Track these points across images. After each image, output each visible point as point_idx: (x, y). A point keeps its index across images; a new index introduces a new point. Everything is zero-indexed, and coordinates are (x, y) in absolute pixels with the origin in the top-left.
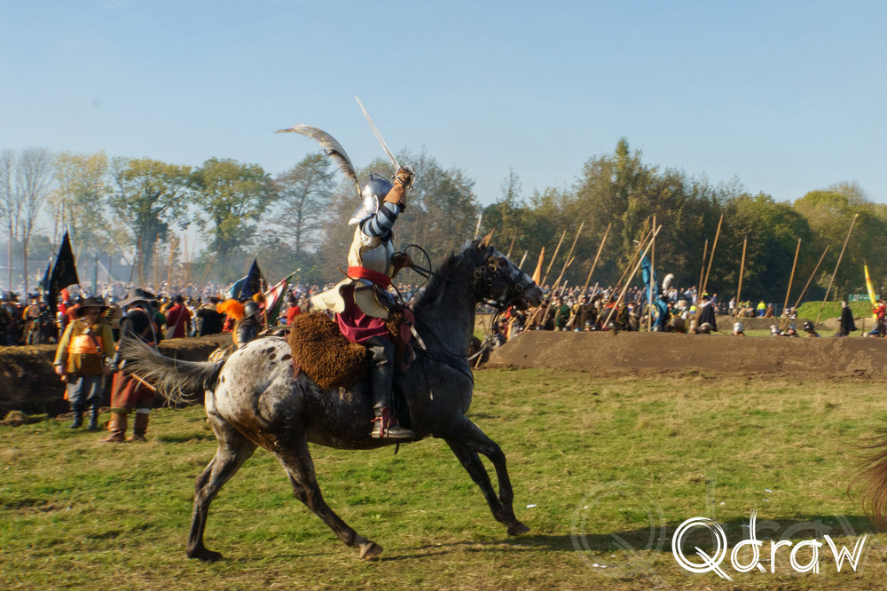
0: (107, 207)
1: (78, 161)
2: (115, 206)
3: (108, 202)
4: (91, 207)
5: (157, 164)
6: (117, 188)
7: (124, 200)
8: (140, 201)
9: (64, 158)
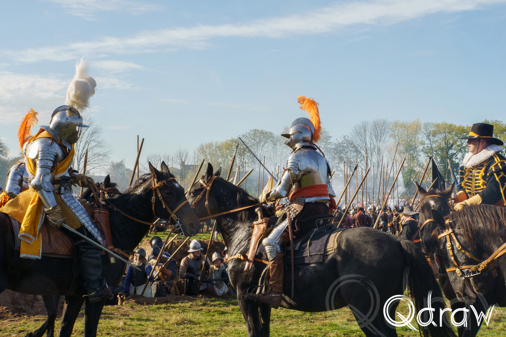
0: (422, 154)
1: (404, 126)
2: (426, 153)
3: (423, 151)
4: (412, 154)
5: (451, 126)
6: (427, 142)
7: (432, 148)
8: (442, 149)
9: (396, 125)
